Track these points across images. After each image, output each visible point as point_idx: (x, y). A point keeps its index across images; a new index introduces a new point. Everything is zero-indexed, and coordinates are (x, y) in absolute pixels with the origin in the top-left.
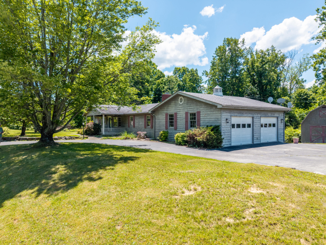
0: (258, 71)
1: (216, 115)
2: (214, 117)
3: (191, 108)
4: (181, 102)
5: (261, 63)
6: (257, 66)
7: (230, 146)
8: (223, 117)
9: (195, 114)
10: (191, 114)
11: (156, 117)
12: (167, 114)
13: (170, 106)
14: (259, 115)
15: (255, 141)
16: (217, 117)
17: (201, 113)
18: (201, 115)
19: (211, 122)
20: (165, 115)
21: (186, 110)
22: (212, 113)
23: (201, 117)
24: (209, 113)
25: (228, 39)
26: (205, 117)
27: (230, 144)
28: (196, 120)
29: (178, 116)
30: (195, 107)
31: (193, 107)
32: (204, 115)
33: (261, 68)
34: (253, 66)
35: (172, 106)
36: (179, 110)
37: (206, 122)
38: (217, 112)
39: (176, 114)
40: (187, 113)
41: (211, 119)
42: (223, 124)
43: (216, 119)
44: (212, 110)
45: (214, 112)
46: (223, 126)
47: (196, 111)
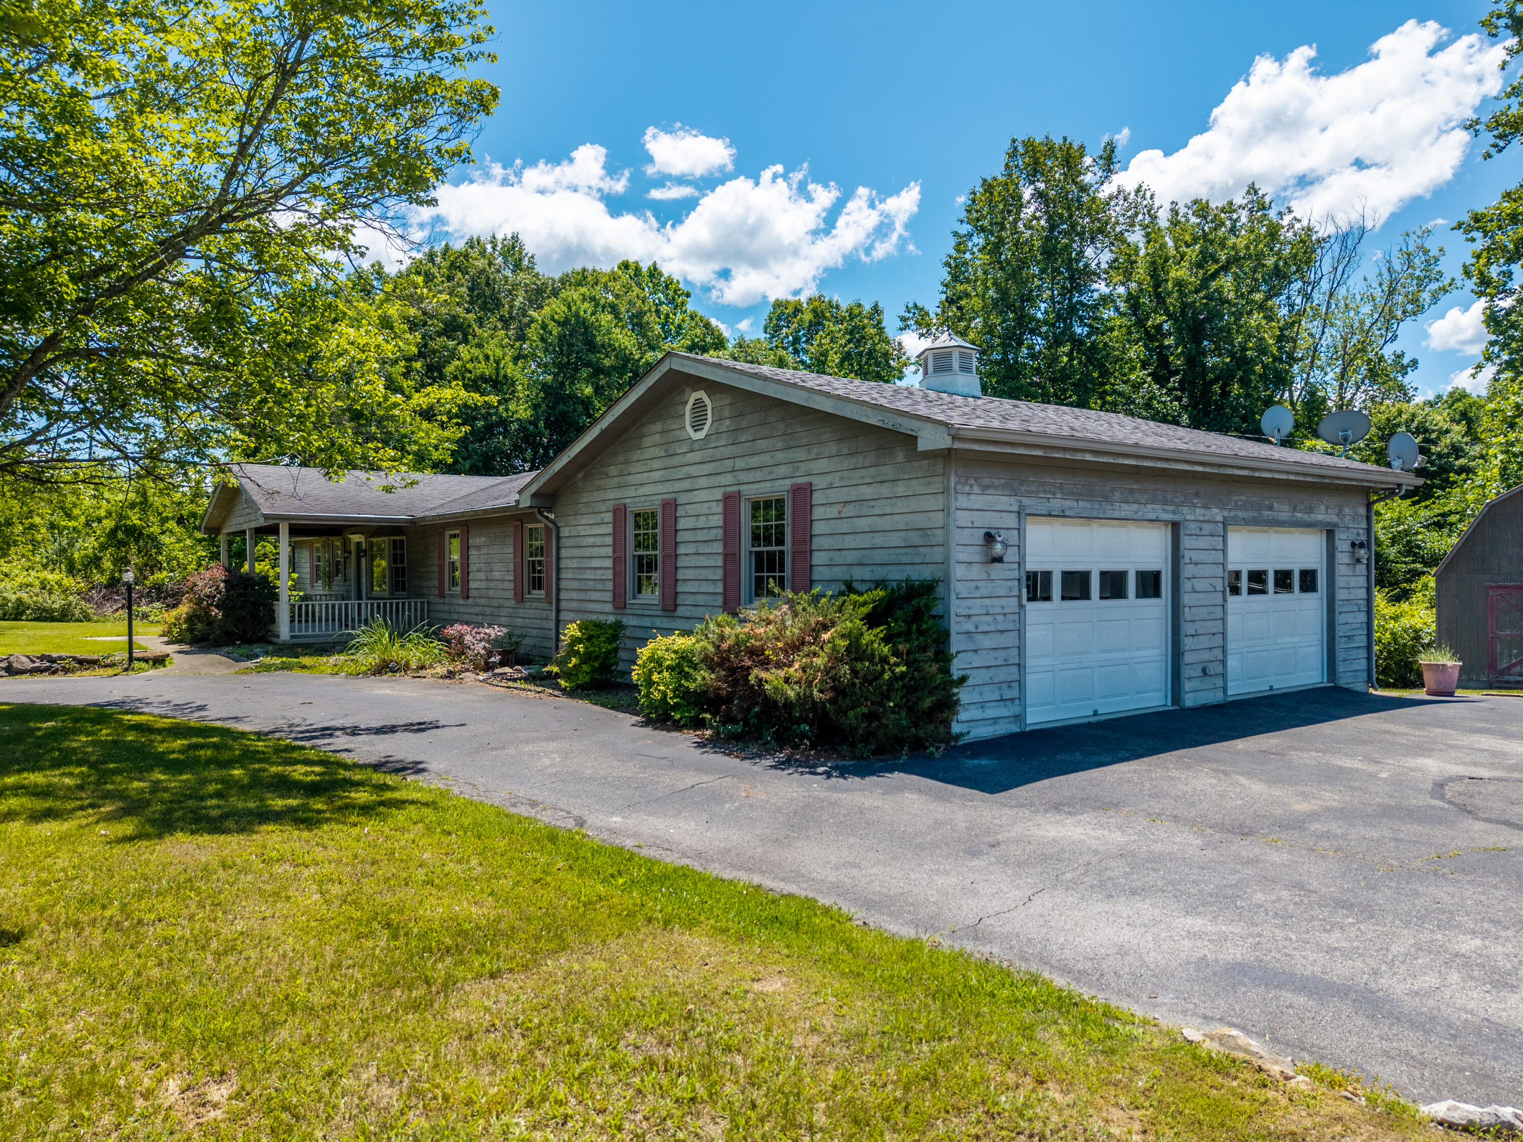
0: (1184, 306)
1: (914, 504)
2: (900, 521)
3: (755, 461)
4: (697, 427)
5: (1200, 265)
6: (1180, 284)
7: (1014, 728)
8: (963, 518)
9: (780, 503)
10: (756, 506)
11: (565, 532)
12: (619, 512)
13: (637, 455)
14: (1217, 514)
15: (1188, 686)
16: (919, 521)
17: (817, 498)
18: (818, 513)
19: (879, 556)
20: (609, 517)
21: (728, 479)
22: (885, 490)
23: (818, 528)
24: (867, 492)
25: (1029, 145)
26: (844, 527)
27: (1019, 718)
28: (787, 547)
29: (682, 524)
30: (780, 456)
31: (765, 459)
32: (833, 512)
33: (1197, 291)
34: (1157, 282)
35: (649, 453)
36: (685, 485)
37: (851, 557)
38: (916, 486)
39: (671, 506)
40: (730, 502)
41: (879, 540)
42: (958, 572)
43: (915, 538)
44: (887, 471)
45: (900, 489)
46: (958, 587)
47: (788, 483)
